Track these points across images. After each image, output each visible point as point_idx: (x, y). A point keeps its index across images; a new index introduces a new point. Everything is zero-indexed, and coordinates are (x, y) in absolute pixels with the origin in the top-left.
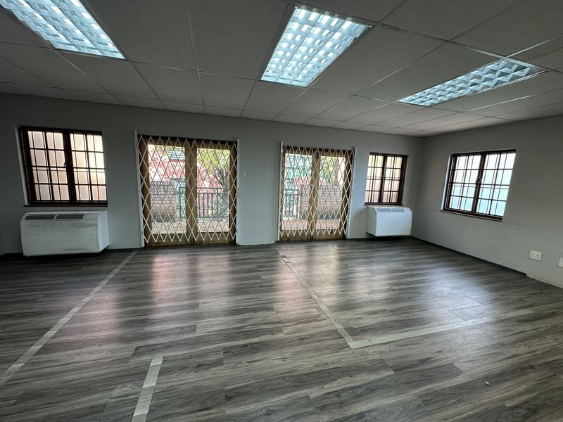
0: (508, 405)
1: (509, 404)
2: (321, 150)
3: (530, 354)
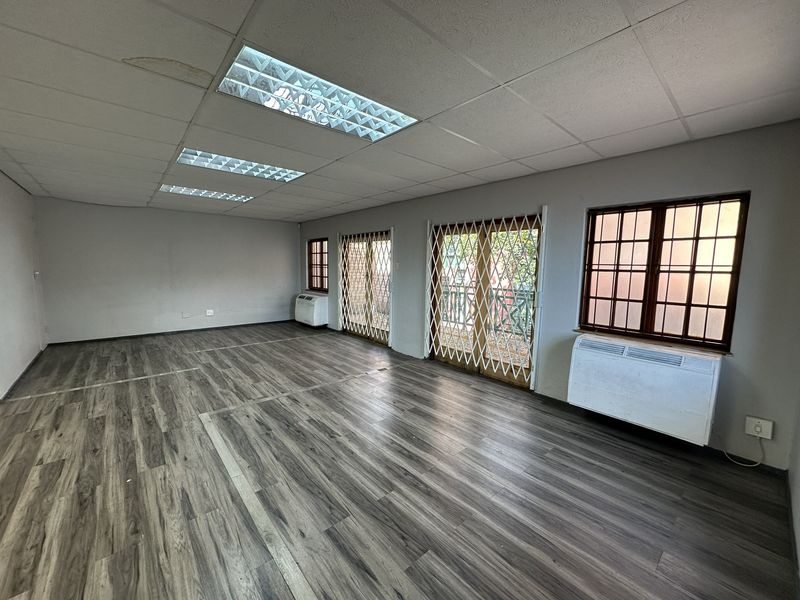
0: (98, 487)
1: (99, 489)
2: (488, 223)
3: (161, 543)
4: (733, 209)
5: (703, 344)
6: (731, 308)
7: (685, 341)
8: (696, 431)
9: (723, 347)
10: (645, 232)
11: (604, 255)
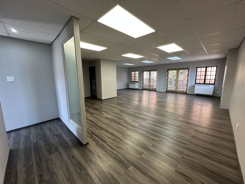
4: (215, 68)
5: (212, 84)
6: (215, 80)
7: (209, 84)
8: (211, 93)
9: (214, 84)
10: (204, 70)
11: (198, 74)
